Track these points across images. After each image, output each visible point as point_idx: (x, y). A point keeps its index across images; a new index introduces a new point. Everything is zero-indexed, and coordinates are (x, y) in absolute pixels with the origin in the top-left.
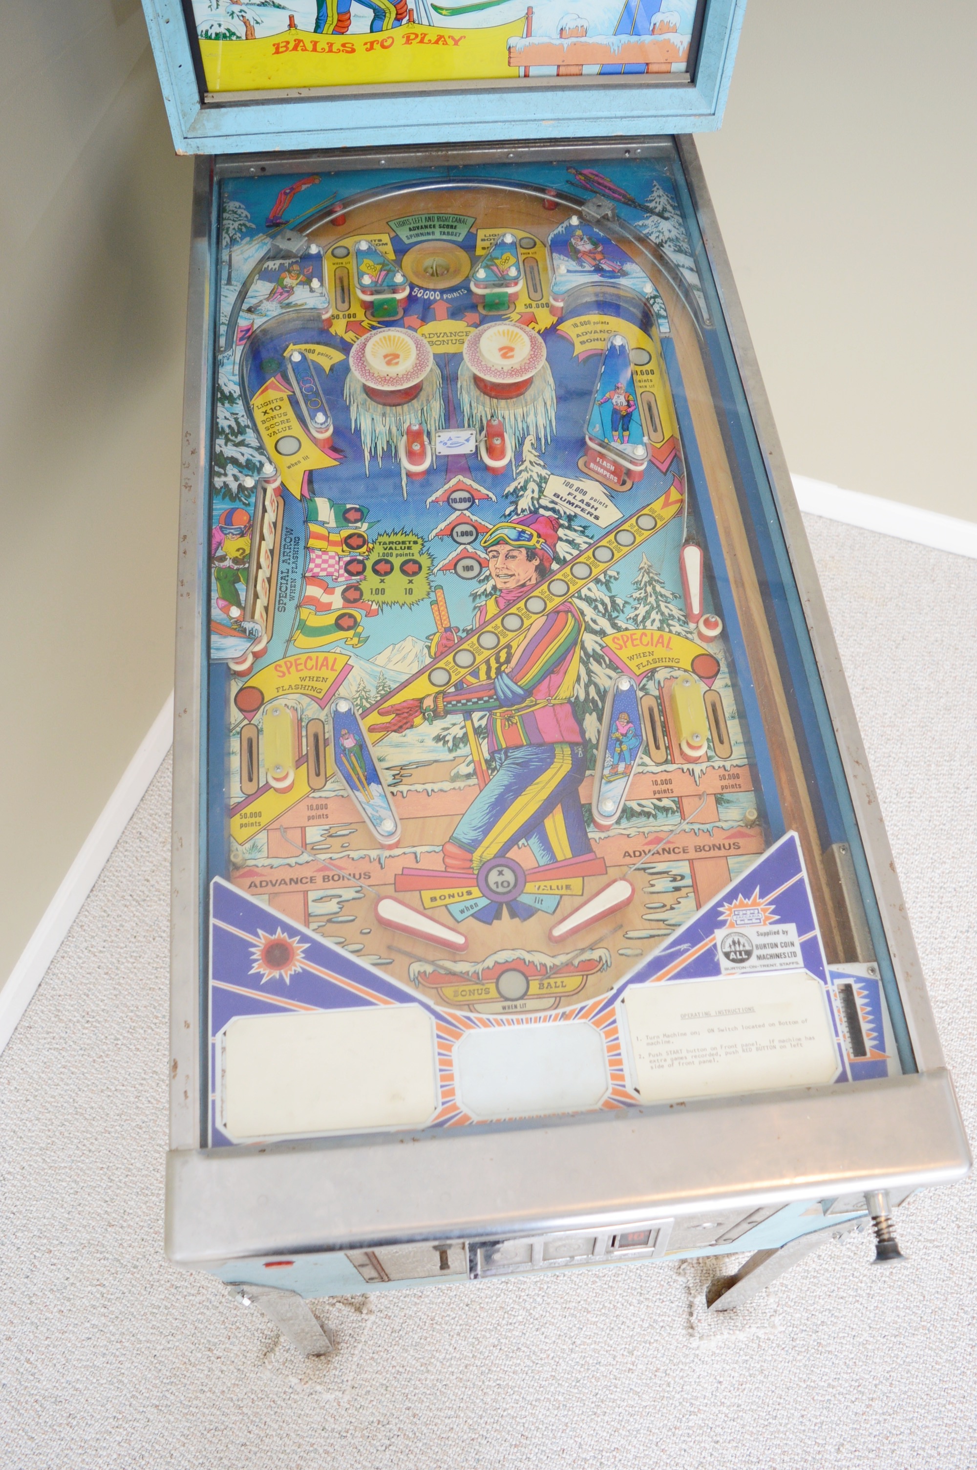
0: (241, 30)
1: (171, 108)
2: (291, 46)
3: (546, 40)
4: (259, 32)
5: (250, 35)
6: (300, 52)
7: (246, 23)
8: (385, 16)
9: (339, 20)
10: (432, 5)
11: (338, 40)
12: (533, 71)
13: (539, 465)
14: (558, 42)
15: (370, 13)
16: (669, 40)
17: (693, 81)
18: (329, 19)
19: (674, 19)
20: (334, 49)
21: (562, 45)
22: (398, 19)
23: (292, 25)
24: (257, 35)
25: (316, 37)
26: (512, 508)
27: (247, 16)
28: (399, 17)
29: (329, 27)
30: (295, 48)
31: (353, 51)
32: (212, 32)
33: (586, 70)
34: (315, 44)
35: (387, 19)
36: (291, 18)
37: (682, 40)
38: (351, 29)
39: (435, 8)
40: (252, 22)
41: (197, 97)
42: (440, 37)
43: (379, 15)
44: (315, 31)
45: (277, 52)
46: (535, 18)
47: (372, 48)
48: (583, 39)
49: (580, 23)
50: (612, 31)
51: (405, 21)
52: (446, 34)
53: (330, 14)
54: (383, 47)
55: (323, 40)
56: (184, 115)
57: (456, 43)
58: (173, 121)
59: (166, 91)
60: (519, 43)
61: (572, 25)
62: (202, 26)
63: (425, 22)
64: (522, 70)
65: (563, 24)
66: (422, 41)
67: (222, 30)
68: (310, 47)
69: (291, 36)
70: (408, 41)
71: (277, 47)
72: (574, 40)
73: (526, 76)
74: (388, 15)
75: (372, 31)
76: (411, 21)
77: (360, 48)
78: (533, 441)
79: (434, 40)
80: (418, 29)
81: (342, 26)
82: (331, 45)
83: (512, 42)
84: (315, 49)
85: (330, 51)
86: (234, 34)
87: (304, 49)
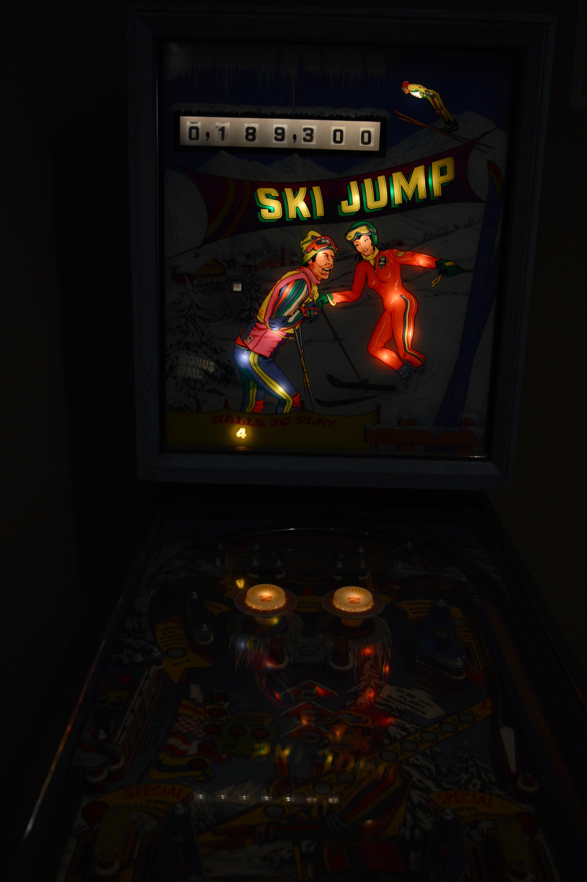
0: (193, 406)
1: (140, 447)
3: (389, 426)
4: (205, 408)
5: (199, 409)
7: (197, 402)
8: (286, 404)
9: (256, 405)
10: (317, 400)
12: (381, 447)
13: (377, 678)
14: (397, 428)
16: (471, 431)
18: (250, 403)
19: (473, 417)
21: (400, 430)
23: (226, 406)
24: (203, 410)
25: (241, 414)
26: (352, 702)
27: (199, 397)
28: (294, 405)
29: (249, 409)
32: (175, 406)
33: (417, 448)
35: (287, 406)
36: (226, 401)
37: (480, 431)
40: (201, 402)
41: (158, 445)
42: (320, 420)
43: (282, 403)
44: (241, 411)
46: (382, 412)
47: (275, 424)
48: (414, 427)
49: (411, 416)
50: (433, 423)
52: (324, 418)
53: (251, 400)
54: (283, 424)
56: (148, 453)
57: (331, 425)
58: (139, 456)
59: (139, 435)
60: (372, 427)
61: (406, 417)
62: (169, 402)
63: (311, 410)
64: (374, 446)
65: (401, 416)
66: (308, 422)
67: (182, 405)
69: (225, 413)
70: (299, 422)
71: (215, 418)
72: (408, 427)
73: (377, 449)
74: (287, 403)
75: (277, 413)
77: (268, 424)
78: (372, 664)
79: (316, 421)
80: (306, 414)
83: (368, 426)
86: (189, 408)
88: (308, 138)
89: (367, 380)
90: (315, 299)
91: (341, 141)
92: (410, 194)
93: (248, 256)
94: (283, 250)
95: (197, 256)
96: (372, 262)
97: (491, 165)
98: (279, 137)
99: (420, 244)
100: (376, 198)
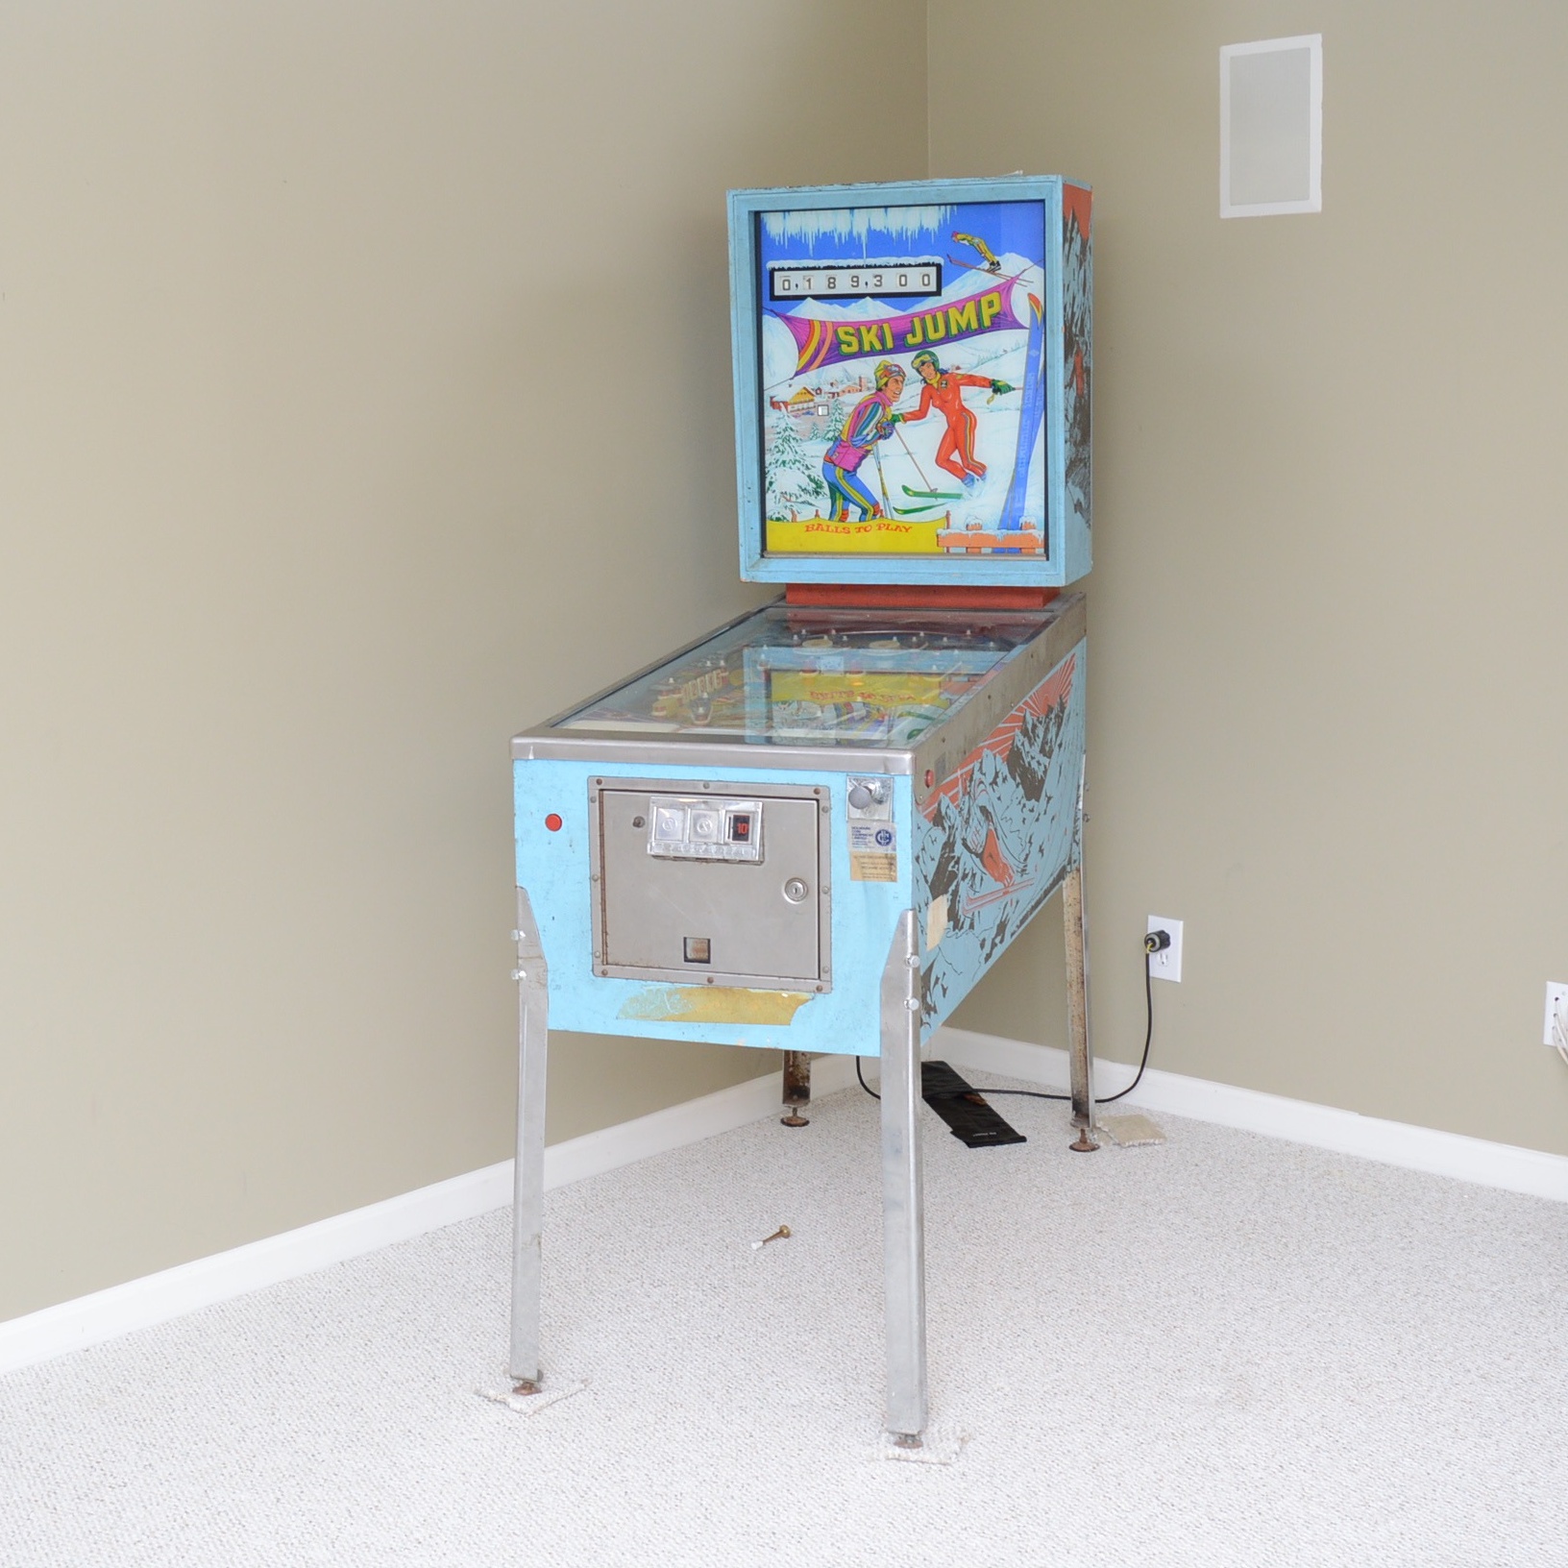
0: (789, 517)
1: (742, 551)
2: (815, 527)
3: (957, 531)
4: (799, 518)
5: (794, 520)
6: (820, 531)
7: (793, 512)
8: (867, 513)
9: (842, 514)
10: (897, 508)
11: (842, 525)
12: (952, 550)
14: (965, 533)
15: (859, 511)
16: (1030, 534)
17: (1048, 559)
18: (837, 513)
19: (1033, 521)
20: (839, 530)
21: (967, 535)
22: (874, 515)
23: (817, 515)
24: (798, 520)
25: (829, 523)
27: (794, 509)
29: (836, 518)
30: (817, 529)
31: (849, 532)
32: (774, 517)
33: (983, 550)
34: (828, 527)
35: (868, 515)
36: (817, 511)
37: (1040, 534)
38: (849, 520)
39: (895, 509)
40: (796, 513)
41: (759, 551)
42: (898, 527)
43: (864, 512)
44: (830, 519)
45: (807, 530)
46: (951, 518)
47: (859, 531)
48: (980, 532)
49: (977, 521)
50: (996, 527)
51: (878, 516)
52: (901, 525)
53: (837, 510)
54: (865, 530)
55: (833, 524)
56: (749, 557)
57: (907, 530)
58: (742, 559)
59: (741, 540)
60: (943, 532)
61: (973, 522)
62: (768, 514)
63: (889, 517)
64: (945, 549)
65: (967, 521)
66: (887, 528)
67: (780, 516)
68: (825, 528)
69: (816, 522)
70: (880, 528)
71: (808, 527)
72: (975, 532)
73: (948, 551)
74: (869, 512)
75: (860, 521)
76: (882, 516)
77: (853, 530)
79: (894, 528)
80: (886, 522)
81: (844, 517)
82: (837, 528)
83: (939, 531)
84: (828, 530)
85: (837, 531)
86: (785, 518)
87: (822, 530)
88: (878, 283)
89: (936, 489)
90: (889, 418)
91: (906, 285)
92: (964, 326)
93: (832, 384)
94: (860, 378)
95: (790, 386)
96: (935, 385)
97: (1031, 297)
98: (855, 284)
99: (976, 367)
100: (936, 330)
